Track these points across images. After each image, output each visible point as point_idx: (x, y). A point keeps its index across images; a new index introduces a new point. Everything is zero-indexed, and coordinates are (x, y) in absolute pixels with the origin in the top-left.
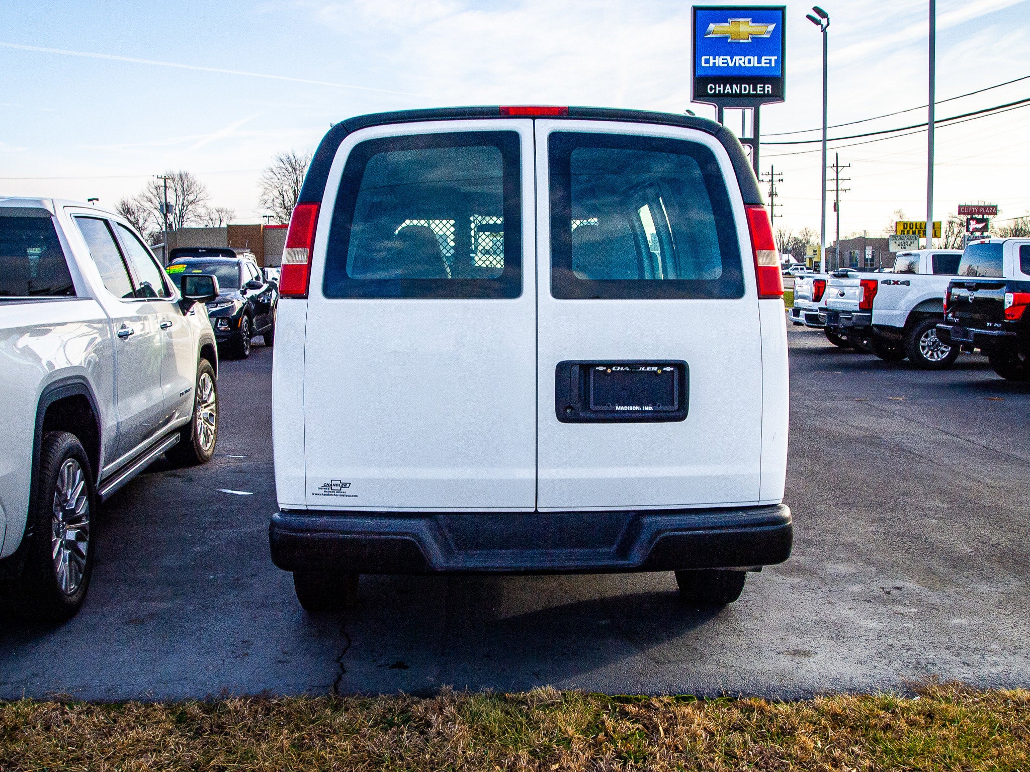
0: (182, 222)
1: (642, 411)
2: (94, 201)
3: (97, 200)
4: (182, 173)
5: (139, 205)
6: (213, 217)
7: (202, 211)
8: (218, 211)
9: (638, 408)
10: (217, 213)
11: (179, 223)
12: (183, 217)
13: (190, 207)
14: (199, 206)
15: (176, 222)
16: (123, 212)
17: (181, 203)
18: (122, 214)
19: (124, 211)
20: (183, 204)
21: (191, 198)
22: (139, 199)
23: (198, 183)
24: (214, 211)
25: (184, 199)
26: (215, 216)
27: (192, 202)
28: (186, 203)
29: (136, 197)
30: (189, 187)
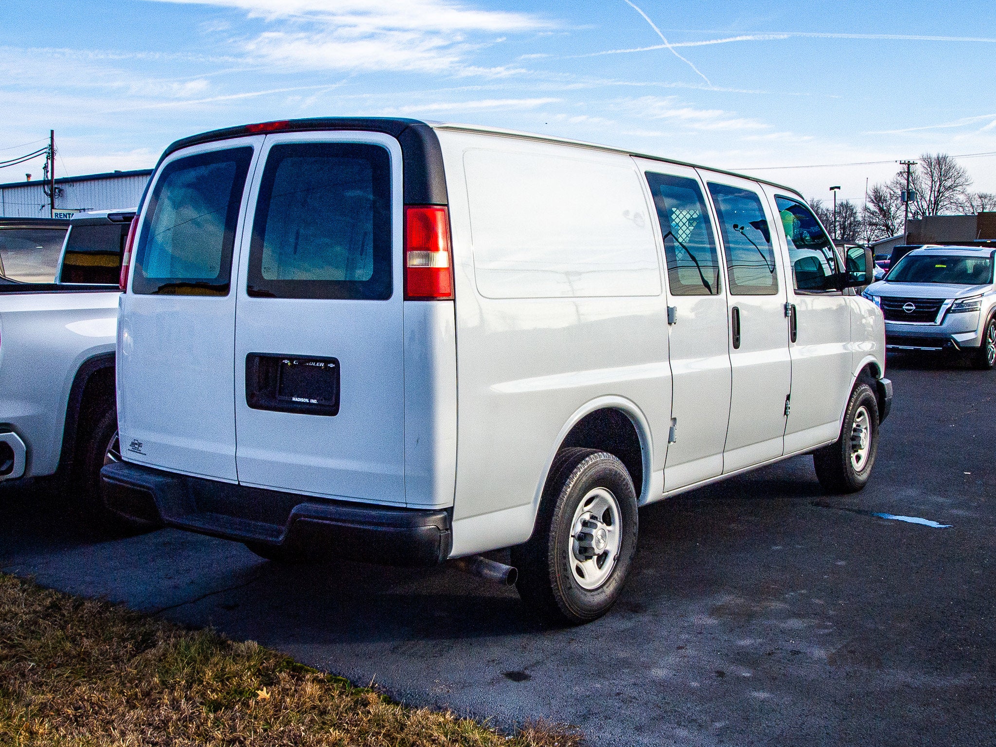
0: (936, 210)
1: (310, 404)
2: (836, 190)
3: (839, 188)
4: (940, 156)
5: (892, 193)
6: (974, 204)
7: (962, 198)
8: (980, 197)
9: (307, 400)
10: (979, 200)
11: (933, 210)
12: (938, 205)
13: (947, 194)
14: (955, 192)
15: (930, 210)
16: (874, 200)
17: (937, 190)
18: (873, 202)
19: (876, 199)
20: (938, 191)
21: (948, 183)
22: (892, 187)
23: (957, 166)
24: (976, 196)
25: (940, 185)
26: (977, 202)
27: (948, 189)
28: (942, 189)
29: (889, 184)
30: (947, 172)
